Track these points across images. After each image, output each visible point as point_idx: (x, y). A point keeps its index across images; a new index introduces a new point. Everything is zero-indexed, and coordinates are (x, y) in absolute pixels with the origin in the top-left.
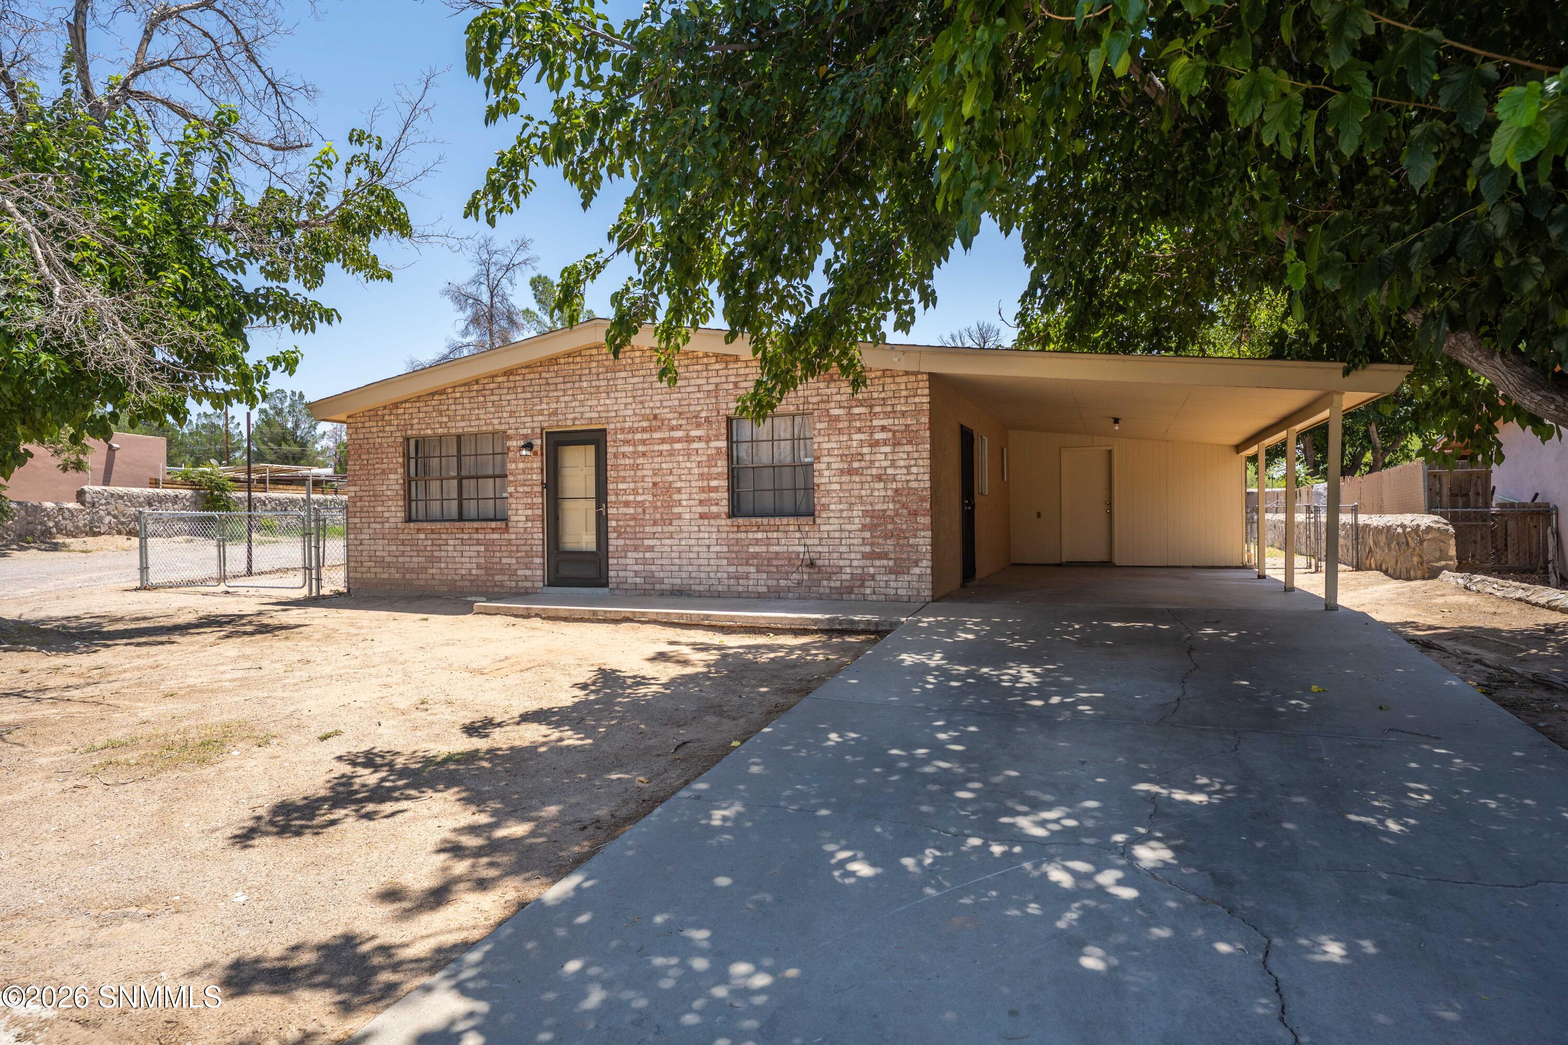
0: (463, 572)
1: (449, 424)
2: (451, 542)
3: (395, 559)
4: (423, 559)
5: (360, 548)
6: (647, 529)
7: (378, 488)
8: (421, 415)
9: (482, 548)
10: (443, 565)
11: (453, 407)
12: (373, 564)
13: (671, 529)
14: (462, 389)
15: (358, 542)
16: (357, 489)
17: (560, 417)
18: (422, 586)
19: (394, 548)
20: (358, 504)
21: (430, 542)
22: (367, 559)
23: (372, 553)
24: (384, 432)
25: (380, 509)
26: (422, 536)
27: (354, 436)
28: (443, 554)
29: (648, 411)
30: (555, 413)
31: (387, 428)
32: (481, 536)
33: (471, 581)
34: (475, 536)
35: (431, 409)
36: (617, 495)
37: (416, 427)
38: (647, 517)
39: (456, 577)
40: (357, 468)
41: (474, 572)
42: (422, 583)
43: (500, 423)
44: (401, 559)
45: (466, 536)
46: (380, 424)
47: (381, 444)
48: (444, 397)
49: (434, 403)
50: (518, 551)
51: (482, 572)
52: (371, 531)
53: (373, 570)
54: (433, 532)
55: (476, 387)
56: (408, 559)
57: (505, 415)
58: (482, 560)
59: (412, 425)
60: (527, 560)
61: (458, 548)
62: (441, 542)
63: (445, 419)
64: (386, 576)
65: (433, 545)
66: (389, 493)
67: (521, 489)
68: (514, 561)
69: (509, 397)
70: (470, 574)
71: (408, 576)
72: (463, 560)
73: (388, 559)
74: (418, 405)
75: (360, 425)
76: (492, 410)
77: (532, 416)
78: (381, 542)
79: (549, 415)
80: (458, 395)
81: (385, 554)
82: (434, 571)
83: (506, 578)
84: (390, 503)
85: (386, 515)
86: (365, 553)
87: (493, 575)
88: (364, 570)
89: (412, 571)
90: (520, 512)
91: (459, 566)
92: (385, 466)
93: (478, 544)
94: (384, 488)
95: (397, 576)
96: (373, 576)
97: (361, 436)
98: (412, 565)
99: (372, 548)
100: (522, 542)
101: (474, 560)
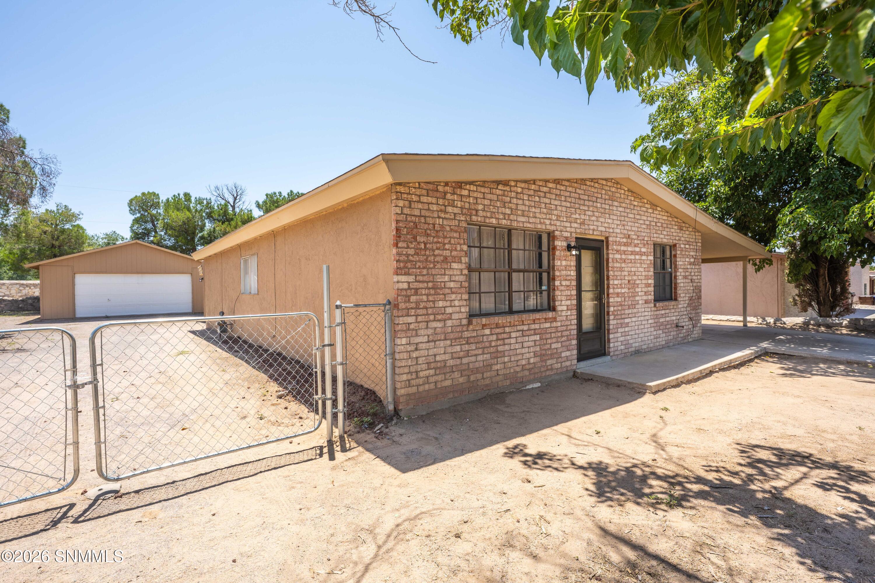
0: (524, 362)
1: (512, 217)
2: (513, 335)
3: (458, 362)
4: (488, 356)
5: (414, 355)
6: (627, 312)
7: (439, 279)
8: (487, 202)
9: (537, 337)
10: (506, 359)
11: (514, 201)
12: (432, 372)
13: (635, 310)
14: (523, 185)
15: (413, 348)
16: (411, 279)
17: (586, 227)
18: (487, 385)
19: (458, 348)
20: (413, 298)
21: (494, 337)
22: (424, 366)
23: (431, 359)
24: (446, 212)
25: (441, 304)
26: (487, 332)
27: (406, 211)
28: (507, 347)
29: (626, 232)
30: (583, 223)
31: (450, 209)
32: (537, 326)
33: (530, 370)
34: (533, 327)
35: (495, 198)
36: (614, 288)
37: (481, 213)
38: (626, 303)
39: (518, 369)
40: (411, 252)
41: (532, 361)
42: (488, 382)
43: (551, 224)
44: (465, 361)
45: (525, 328)
46: (441, 202)
47: (442, 226)
48: (507, 188)
49: (498, 192)
50: (562, 336)
51: (538, 359)
52: (430, 332)
53: (432, 379)
54: (497, 326)
55: (533, 187)
56: (473, 359)
57: (554, 218)
58: (538, 349)
59: (477, 211)
60: (568, 343)
61: (520, 340)
62: (505, 336)
63: (508, 211)
64: (448, 383)
65: (498, 339)
66: (452, 285)
67: (564, 283)
68: (559, 345)
69: (556, 203)
70: (529, 364)
71: (472, 378)
72: (524, 351)
73: (451, 363)
74: (483, 190)
75: (415, 198)
76: (545, 211)
77: (571, 222)
78: (442, 344)
79: (580, 224)
80: (519, 190)
81: (447, 357)
82: (498, 367)
83: (554, 361)
84: (453, 296)
85: (449, 310)
86: (420, 361)
87: (545, 361)
88: (421, 381)
89: (477, 370)
90: (563, 303)
91: (520, 357)
92: (447, 253)
93: (535, 334)
94: (447, 278)
95: (461, 380)
96: (432, 386)
97: (417, 213)
98: (477, 365)
99: (431, 352)
100: (565, 328)
101: (532, 349)
